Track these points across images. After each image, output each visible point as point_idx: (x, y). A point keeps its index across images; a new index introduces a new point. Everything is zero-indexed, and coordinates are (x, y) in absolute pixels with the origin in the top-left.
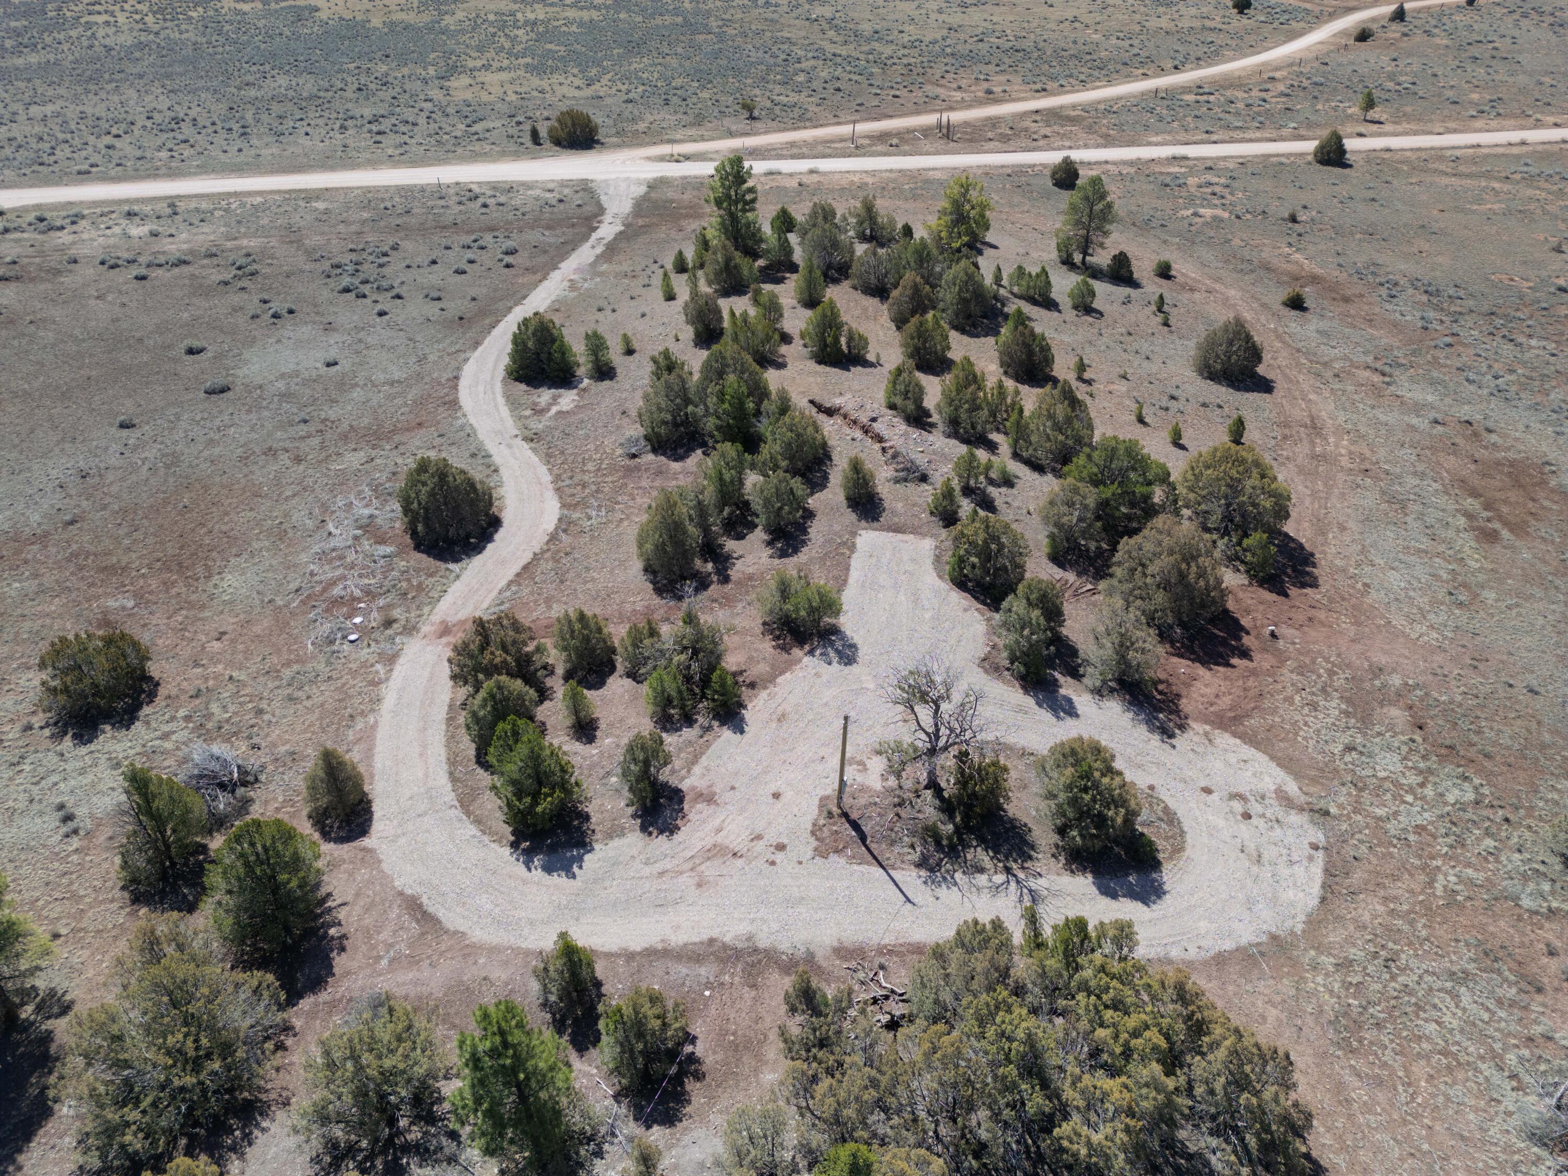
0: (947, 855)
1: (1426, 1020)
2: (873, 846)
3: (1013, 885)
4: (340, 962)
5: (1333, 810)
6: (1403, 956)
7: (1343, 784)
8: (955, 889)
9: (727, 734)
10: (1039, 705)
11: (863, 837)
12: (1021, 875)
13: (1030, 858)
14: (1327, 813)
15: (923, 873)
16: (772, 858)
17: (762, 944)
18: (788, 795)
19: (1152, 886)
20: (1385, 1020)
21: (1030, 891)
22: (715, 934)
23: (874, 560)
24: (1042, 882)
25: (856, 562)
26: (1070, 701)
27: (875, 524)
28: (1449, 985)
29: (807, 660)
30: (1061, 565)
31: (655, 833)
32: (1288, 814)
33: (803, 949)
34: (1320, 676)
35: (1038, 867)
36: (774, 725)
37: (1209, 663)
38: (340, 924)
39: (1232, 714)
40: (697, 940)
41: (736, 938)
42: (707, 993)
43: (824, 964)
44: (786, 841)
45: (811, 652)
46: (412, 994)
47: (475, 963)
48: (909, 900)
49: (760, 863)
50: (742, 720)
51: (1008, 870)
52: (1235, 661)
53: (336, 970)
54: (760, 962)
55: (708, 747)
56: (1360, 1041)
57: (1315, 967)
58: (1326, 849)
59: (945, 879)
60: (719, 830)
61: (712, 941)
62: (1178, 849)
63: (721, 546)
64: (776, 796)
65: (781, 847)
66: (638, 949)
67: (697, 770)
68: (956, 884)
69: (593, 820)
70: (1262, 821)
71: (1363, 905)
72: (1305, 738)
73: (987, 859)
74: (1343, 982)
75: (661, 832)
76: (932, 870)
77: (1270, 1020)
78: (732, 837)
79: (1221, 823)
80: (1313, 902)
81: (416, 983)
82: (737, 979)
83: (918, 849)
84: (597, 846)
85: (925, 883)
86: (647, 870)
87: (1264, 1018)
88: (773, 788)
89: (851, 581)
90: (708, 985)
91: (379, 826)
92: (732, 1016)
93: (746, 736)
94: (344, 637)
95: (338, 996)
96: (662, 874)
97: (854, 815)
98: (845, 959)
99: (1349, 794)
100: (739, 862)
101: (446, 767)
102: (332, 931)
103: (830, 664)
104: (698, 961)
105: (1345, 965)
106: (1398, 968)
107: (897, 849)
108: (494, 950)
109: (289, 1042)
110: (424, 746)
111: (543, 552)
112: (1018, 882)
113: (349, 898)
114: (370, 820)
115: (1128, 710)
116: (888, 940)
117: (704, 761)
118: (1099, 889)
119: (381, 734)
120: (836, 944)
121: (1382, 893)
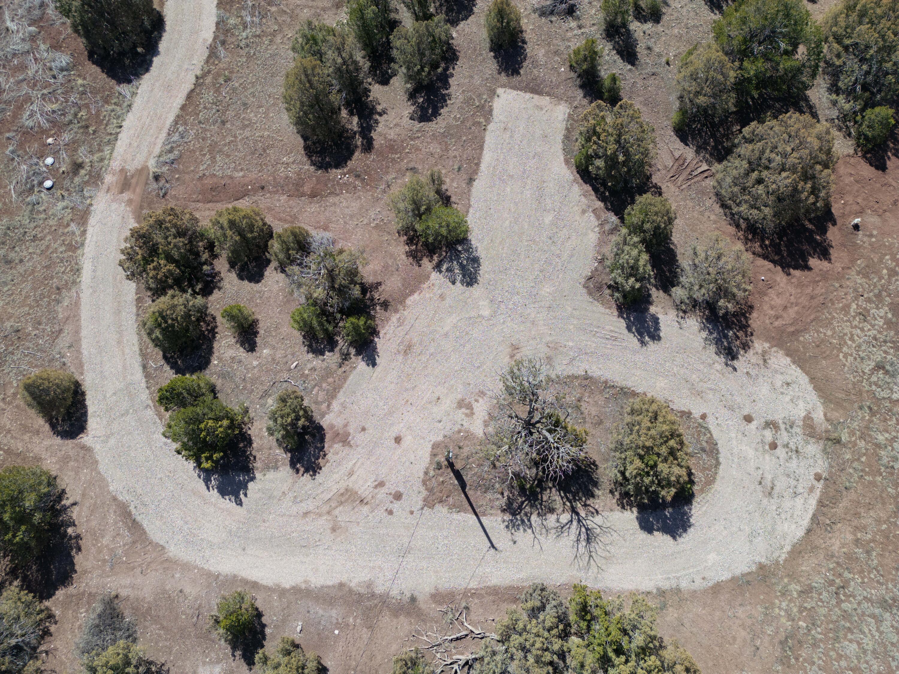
0: (528, 499)
1: (851, 641)
2: (470, 493)
3: (575, 523)
4: (79, 560)
5: (844, 438)
6: (852, 583)
7: (861, 408)
8: (530, 531)
9: (361, 365)
10: (629, 329)
11: (463, 485)
12: (583, 514)
13: (593, 496)
14: (838, 441)
15: (507, 517)
16: (391, 506)
17: (379, 589)
18: (407, 441)
19: (682, 520)
20: (821, 640)
21: (587, 529)
22: (344, 579)
23: (508, 134)
24: (598, 519)
25: (490, 139)
26: (656, 320)
27: (516, 79)
28: (877, 611)
29: (435, 276)
30: (684, 139)
31: (302, 470)
32: (807, 443)
33: (409, 595)
34: (881, 278)
35: (596, 503)
36: (400, 358)
37: (789, 266)
38: (75, 525)
39: (792, 329)
40: (330, 583)
41: (359, 584)
42: (337, 632)
43: (423, 606)
44: (401, 490)
45: (438, 267)
46: (132, 596)
47: (173, 576)
48: (493, 546)
49: (381, 513)
50: (375, 349)
51: (574, 510)
52: (813, 262)
53: (77, 567)
54: (376, 605)
55: (345, 379)
56: (797, 659)
57: (784, 593)
58: (826, 479)
59: (523, 521)
60: (351, 474)
61: (341, 585)
62: (710, 481)
63: (367, 91)
64: (398, 440)
65: (398, 496)
66: (288, 587)
67: (336, 405)
68: (531, 527)
69: (255, 445)
70: (784, 450)
71: (838, 533)
72: (845, 356)
73: (558, 498)
74: (800, 607)
75: (307, 471)
76: (514, 514)
77: (739, 640)
78: (361, 482)
79: (751, 453)
80: (800, 533)
81: (133, 587)
82: (358, 621)
83: (506, 494)
84: (258, 475)
85: (507, 527)
86: (295, 509)
87: (734, 638)
88: (394, 432)
89: (483, 166)
90: (338, 625)
91: (92, 423)
92: (353, 654)
93: (378, 369)
94: (41, 183)
95: (81, 590)
96: (306, 514)
97: (458, 466)
98: (440, 604)
99: (863, 418)
100: (365, 509)
101: (139, 359)
102: (70, 530)
103: (454, 283)
104: (331, 604)
105: (806, 592)
106: (845, 595)
107: (489, 496)
108: (186, 567)
109: (53, 628)
110: (120, 333)
111: (204, 75)
112: (579, 521)
113: (78, 499)
114: (85, 414)
115: (703, 329)
116: (473, 585)
117: (341, 396)
118: (640, 524)
119: (85, 313)
120: (433, 591)
121: (855, 522)
